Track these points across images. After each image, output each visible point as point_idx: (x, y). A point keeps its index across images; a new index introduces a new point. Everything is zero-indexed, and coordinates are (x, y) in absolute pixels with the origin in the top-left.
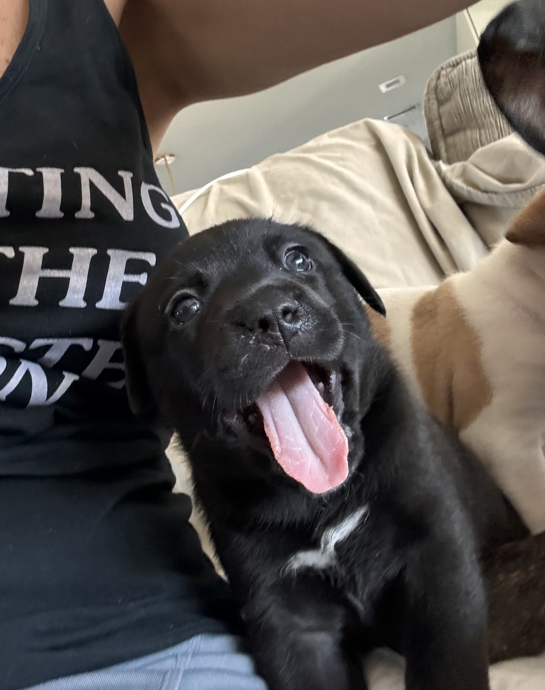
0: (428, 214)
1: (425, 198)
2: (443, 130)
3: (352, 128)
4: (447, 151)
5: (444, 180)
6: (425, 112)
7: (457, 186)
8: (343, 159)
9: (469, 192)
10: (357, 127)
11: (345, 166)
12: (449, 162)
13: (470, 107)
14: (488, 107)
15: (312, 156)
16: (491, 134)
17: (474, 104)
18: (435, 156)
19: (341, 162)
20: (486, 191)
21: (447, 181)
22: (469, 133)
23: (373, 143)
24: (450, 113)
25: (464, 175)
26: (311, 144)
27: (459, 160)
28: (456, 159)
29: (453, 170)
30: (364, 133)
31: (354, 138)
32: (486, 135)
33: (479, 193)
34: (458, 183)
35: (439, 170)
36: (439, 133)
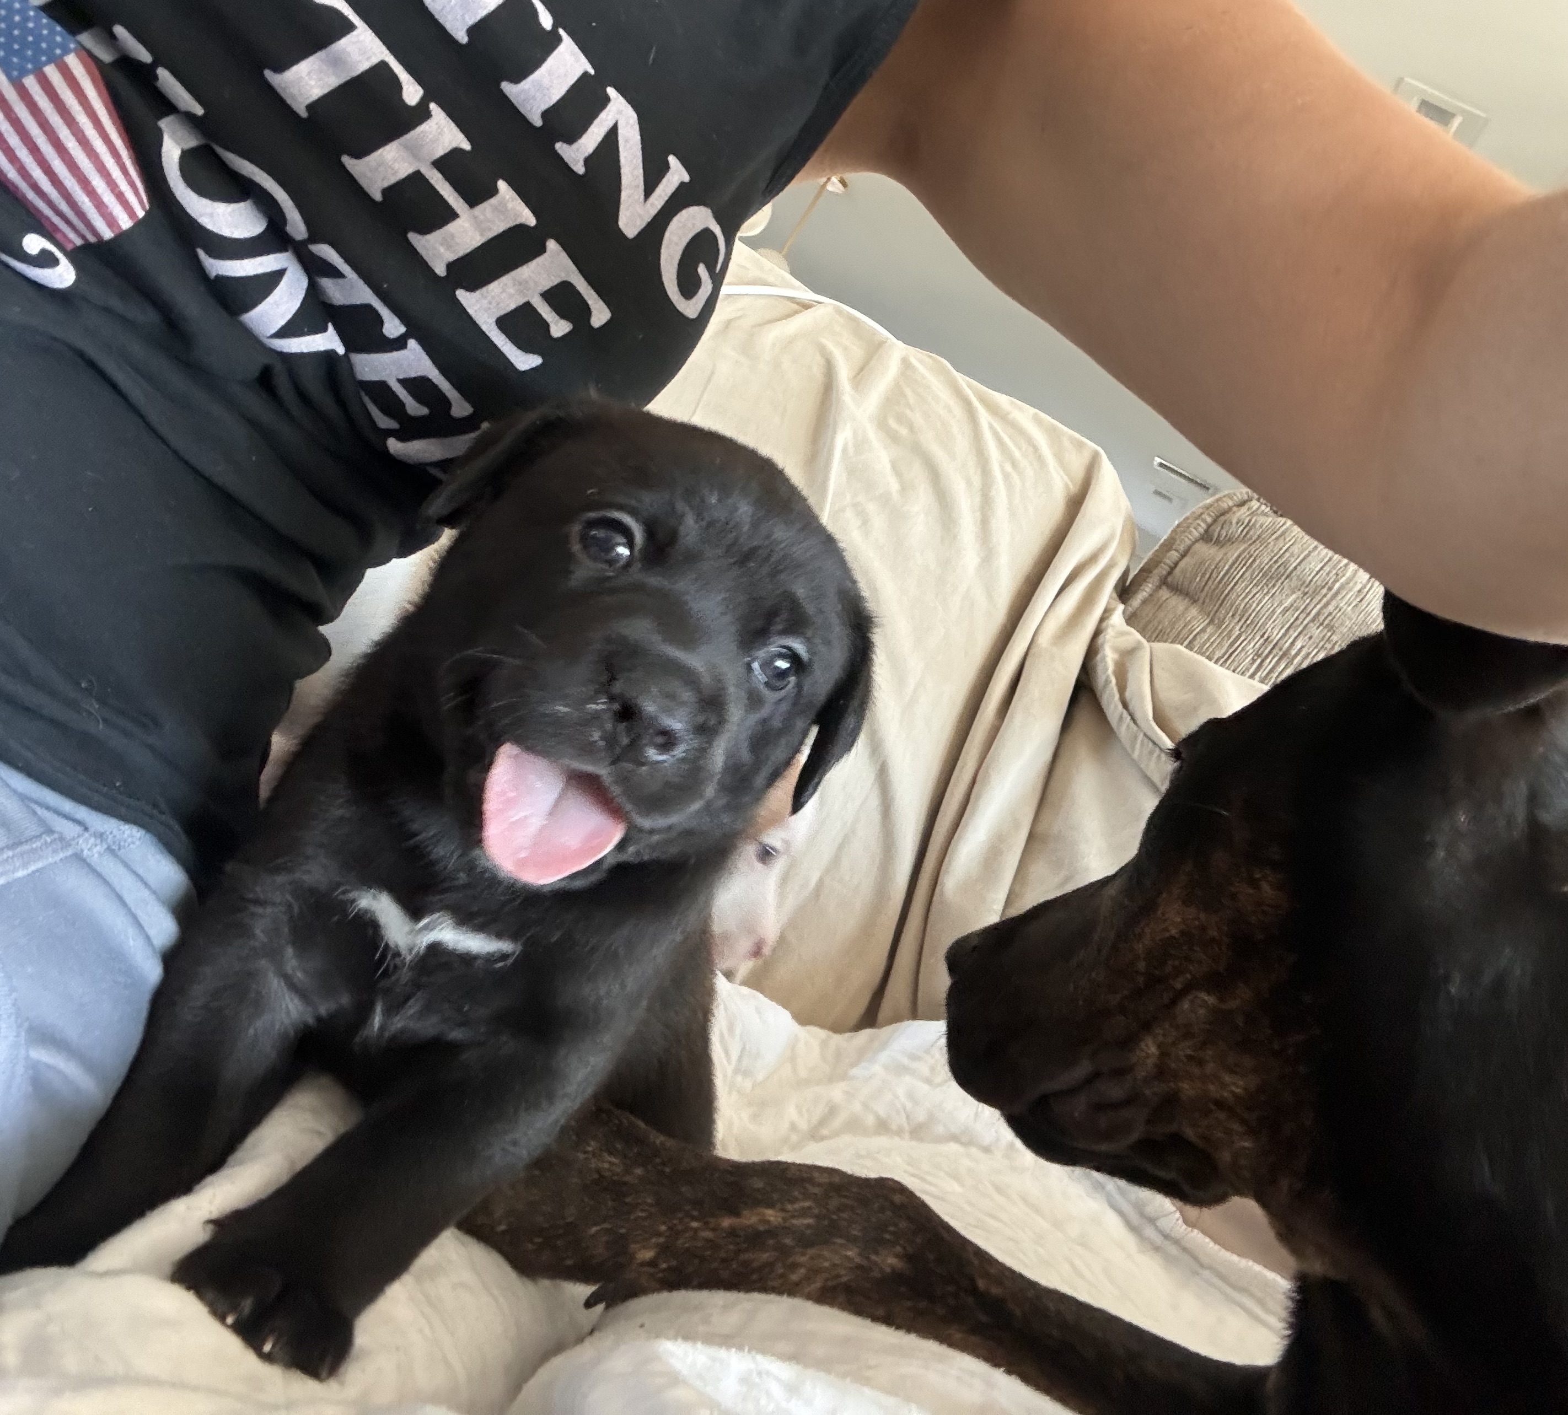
0: (1032, 651)
1: (1052, 626)
2: (1170, 573)
3: (1072, 439)
4: (1144, 602)
5: (1097, 633)
6: (1178, 526)
7: (1104, 658)
8: (1014, 464)
9: (1107, 682)
10: (1080, 446)
11: (1006, 476)
12: (1131, 619)
13: (1232, 584)
14: (1250, 611)
15: (984, 417)
16: (1216, 644)
17: (1238, 589)
18: (1124, 591)
19: (1009, 468)
20: (1125, 705)
21: (1100, 639)
22: (1194, 611)
23: (1074, 488)
24: (1202, 563)
25: (1127, 656)
26: (1003, 400)
27: (1142, 632)
28: (1141, 625)
29: (1122, 634)
30: (1078, 464)
31: (1059, 457)
32: (1209, 639)
33: (1117, 696)
34: (1108, 658)
35: (1107, 613)
36: (1162, 570)
